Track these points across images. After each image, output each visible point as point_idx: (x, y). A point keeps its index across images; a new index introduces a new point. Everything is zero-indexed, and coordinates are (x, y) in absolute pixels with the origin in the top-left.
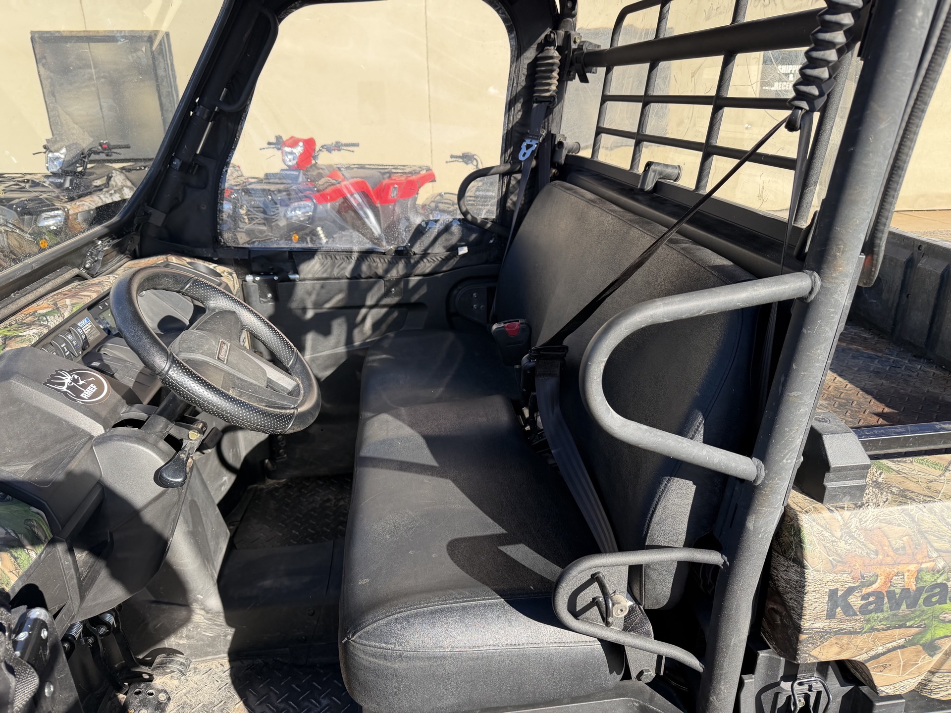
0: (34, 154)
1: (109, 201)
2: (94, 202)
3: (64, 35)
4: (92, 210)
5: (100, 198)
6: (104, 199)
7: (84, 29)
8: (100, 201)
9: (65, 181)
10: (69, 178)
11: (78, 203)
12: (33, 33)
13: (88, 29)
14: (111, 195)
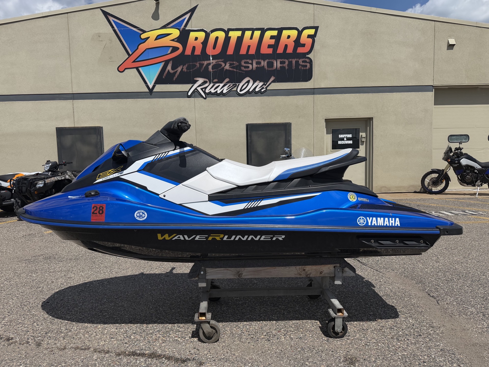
0: (42, 166)
1: (60, 179)
2: (55, 179)
3: (67, 128)
4: (54, 182)
5: (57, 178)
6: (58, 178)
7: (74, 126)
8: (57, 179)
9: (49, 173)
10: (50, 172)
11: (49, 179)
12: (56, 128)
13: (75, 126)
14: (61, 177)
